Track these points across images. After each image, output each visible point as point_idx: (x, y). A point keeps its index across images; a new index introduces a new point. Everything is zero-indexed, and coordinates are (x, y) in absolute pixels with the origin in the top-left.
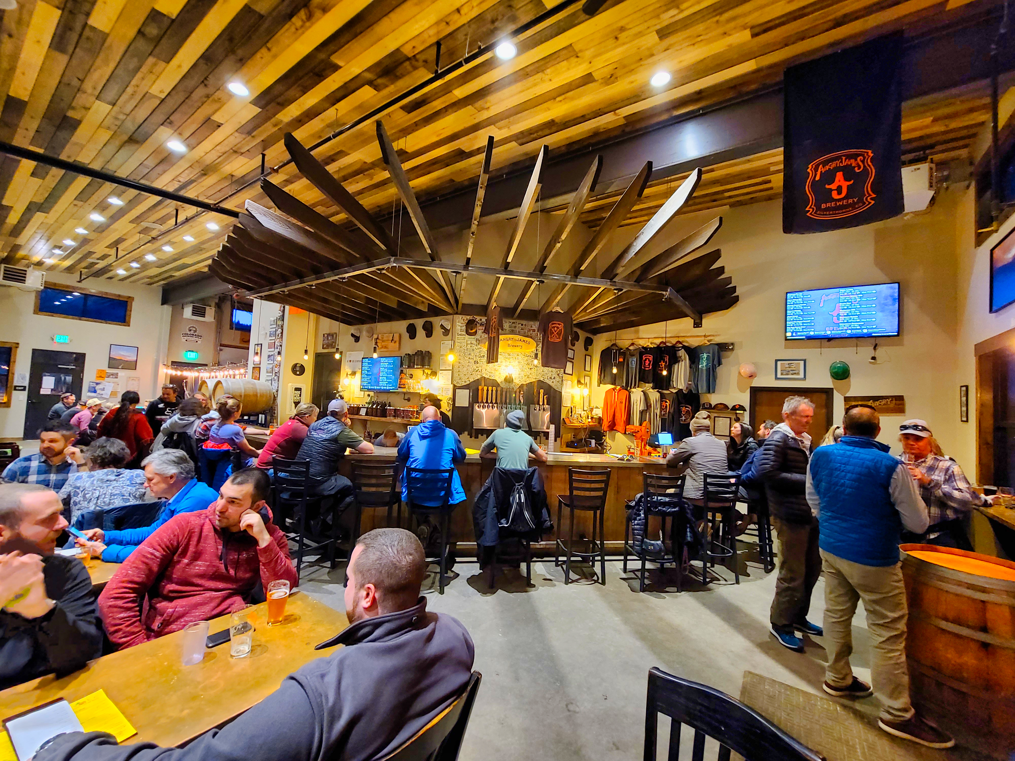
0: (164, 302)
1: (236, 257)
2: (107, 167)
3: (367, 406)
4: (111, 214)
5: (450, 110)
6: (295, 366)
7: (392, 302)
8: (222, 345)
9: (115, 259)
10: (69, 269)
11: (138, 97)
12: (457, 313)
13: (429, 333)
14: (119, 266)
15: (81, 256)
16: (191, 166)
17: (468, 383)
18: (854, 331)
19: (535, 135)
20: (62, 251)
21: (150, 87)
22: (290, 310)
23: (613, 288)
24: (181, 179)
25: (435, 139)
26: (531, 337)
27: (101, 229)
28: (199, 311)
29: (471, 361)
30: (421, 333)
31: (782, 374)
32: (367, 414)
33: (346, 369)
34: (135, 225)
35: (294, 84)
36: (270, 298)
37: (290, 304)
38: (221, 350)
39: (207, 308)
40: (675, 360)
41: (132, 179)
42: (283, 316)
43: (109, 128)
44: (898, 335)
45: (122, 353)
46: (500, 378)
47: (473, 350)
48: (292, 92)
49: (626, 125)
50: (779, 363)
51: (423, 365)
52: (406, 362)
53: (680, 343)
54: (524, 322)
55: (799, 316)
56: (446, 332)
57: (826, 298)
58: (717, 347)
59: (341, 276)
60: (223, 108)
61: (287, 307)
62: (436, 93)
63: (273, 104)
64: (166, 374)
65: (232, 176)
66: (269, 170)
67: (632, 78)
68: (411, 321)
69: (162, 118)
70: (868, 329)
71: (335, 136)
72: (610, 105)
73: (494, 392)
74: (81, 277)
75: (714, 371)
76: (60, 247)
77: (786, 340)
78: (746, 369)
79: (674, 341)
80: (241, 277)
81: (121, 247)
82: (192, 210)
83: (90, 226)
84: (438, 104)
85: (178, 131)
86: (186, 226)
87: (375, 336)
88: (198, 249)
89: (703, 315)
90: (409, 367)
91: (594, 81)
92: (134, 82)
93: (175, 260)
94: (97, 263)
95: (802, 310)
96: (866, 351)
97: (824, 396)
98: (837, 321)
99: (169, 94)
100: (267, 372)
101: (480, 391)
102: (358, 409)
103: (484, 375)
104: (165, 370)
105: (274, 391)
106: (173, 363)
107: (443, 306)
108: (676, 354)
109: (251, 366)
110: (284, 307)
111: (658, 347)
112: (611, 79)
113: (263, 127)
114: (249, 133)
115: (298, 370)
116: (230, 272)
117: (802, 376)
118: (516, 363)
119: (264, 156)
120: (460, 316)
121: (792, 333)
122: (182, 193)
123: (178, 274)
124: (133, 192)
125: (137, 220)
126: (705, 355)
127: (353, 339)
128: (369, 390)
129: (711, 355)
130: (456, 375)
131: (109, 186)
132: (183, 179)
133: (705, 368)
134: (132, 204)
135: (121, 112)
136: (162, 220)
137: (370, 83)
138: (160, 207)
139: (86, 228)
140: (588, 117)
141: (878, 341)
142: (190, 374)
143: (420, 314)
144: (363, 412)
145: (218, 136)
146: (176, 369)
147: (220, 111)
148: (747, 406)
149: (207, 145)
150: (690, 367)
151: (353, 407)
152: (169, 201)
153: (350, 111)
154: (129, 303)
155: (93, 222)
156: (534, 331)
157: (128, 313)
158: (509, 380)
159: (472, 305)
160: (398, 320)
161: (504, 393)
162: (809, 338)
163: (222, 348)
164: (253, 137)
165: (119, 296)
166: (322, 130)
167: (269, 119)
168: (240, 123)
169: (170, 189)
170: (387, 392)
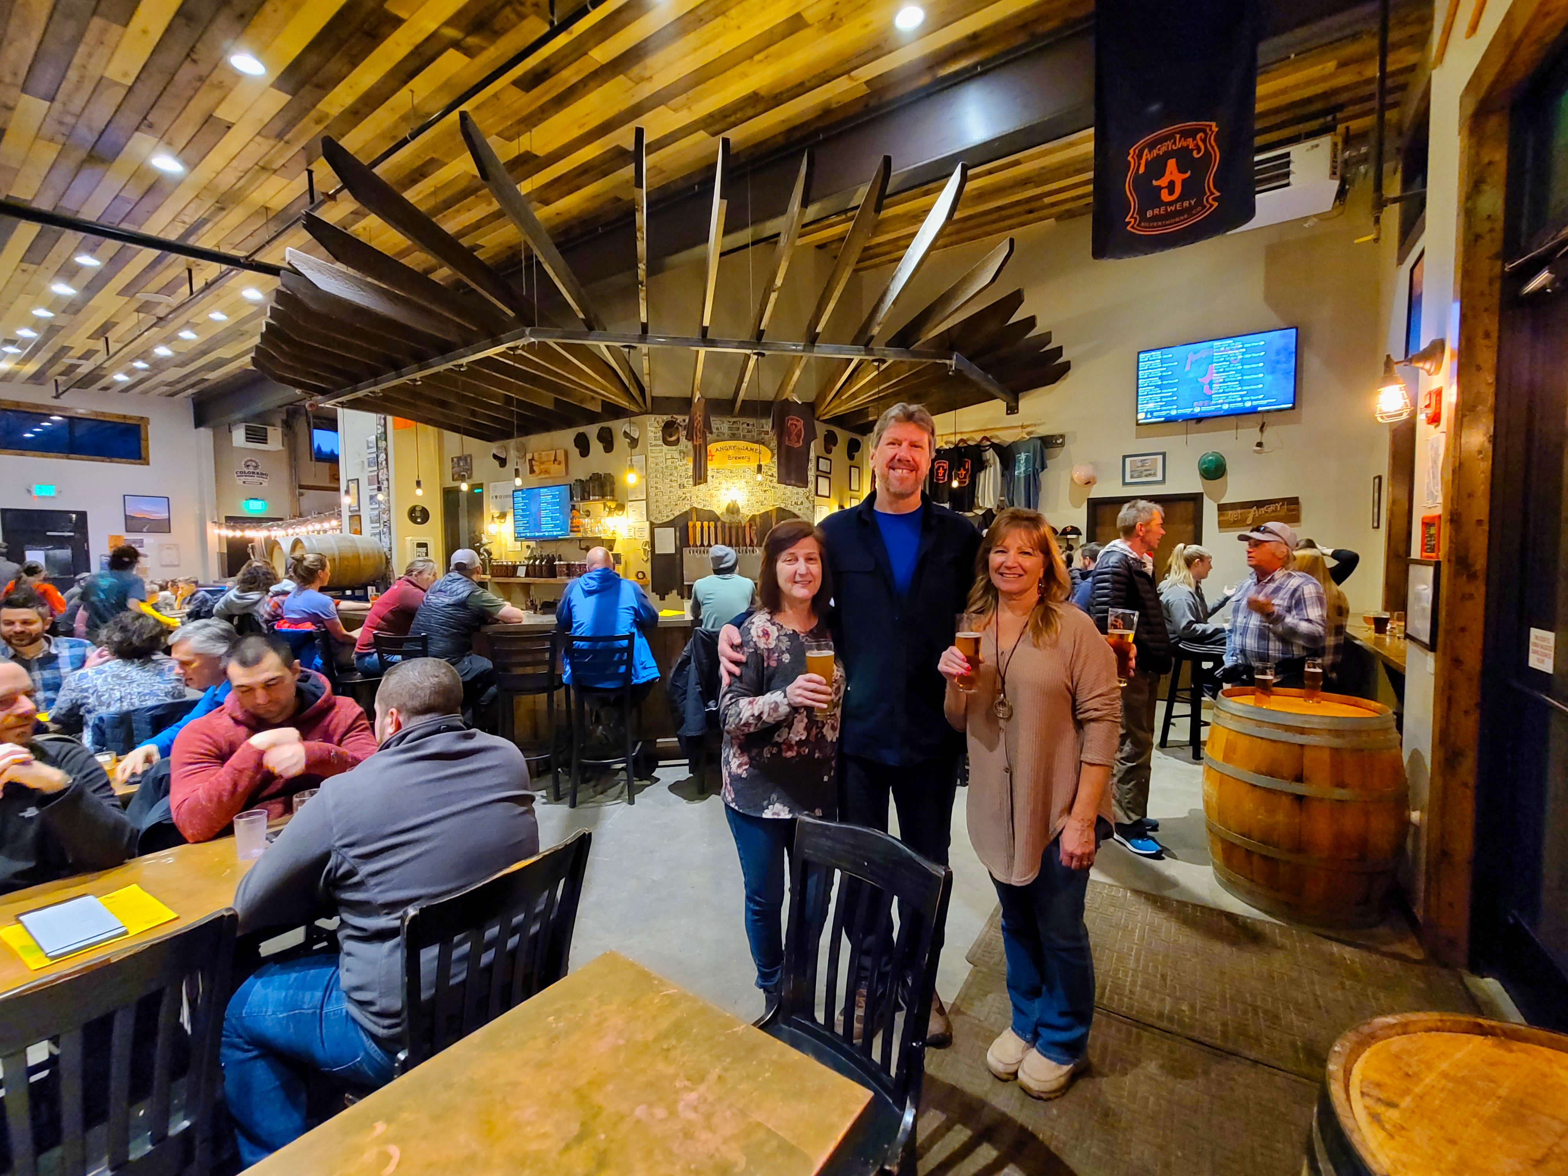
0: (200, 421)
1: (289, 341)
2: (62, 203)
3: (526, 562)
4: (85, 283)
5: (592, 84)
6: (412, 510)
7: (546, 400)
8: (301, 487)
9: (106, 357)
10: (37, 378)
11: (88, 87)
12: (646, 413)
13: (609, 446)
14: (116, 367)
15: (51, 354)
16: (197, 196)
17: (672, 517)
18: (1232, 406)
19: (732, 119)
20: (18, 348)
21: (105, 68)
22: (395, 424)
23: (871, 358)
24: (186, 219)
25: (576, 133)
26: (763, 444)
27: (73, 308)
28: (256, 435)
29: (674, 484)
30: (596, 446)
31: (1132, 477)
32: (527, 575)
33: (490, 509)
34: (127, 299)
35: (334, 51)
36: (356, 405)
37: (391, 414)
38: (301, 494)
39: (270, 429)
40: (980, 465)
41: (106, 224)
42: (385, 432)
43: (52, 140)
44: (1293, 408)
45: (144, 508)
46: (719, 507)
47: (676, 468)
48: (334, 66)
49: (869, 96)
50: (1128, 460)
51: (603, 496)
52: (578, 491)
53: (987, 439)
54: (751, 421)
55: (1156, 386)
56: (634, 442)
57: (1195, 357)
58: (1039, 442)
59: (455, 363)
60: (229, 97)
61: (390, 419)
62: (565, 57)
63: (308, 87)
64: (219, 537)
65: (267, 208)
66: (322, 197)
67: (867, 18)
68: (581, 429)
69: (136, 119)
70: (1252, 400)
71: (414, 136)
72: (840, 64)
73: (712, 529)
74: (57, 390)
75: (1035, 479)
76: (12, 342)
77: (1138, 424)
78: (1080, 473)
79: (978, 437)
80: (308, 374)
81: (112, 335)
82: (213, 269)
83: (55, 303)
84: (569, 75)
85: (166, 138)
86: (209, 297)
87: (529, 456)
88: (235, 333)
89: (1020, 395)
90: (583, 499)
91: (806, 25)
92: (77, 60)
93: (204, 353)
94: (79, 366)
95: (1160, 377)
96: (1250, 434)
97: (1191, 505)
98: (1208, 392)
99: (138, 77)
100: (372, 522)
101: (690, 530)
102: (515, 568)
103: (695, 505)
104: (217, 531)
105: (386, 550)
106: (229, 519)
107: (624, 403)
108: (981, 457)
109: (346, 514)
110: (385, 419)
111: (957, 448)
112: (832, 22)
113: (298, 127)
114: (280, 136)
115: (419, 515)
116: (286, 366)
117: (1159, 477)
118: (742, 483)
119: (310, 173)
120: (652, 417)
121: (1146, 413)
122: (192, 242)
123: (214, 376)
124: (113, 245)
125: (128, 290)
126: (1023, 456)
127: (496, 463)
128: (528, 539)
129: (1031, 455)
130: (652, 507)
131: (71, 237)
132: (190, 217)
133: (1022, 475)
134: (115, 263)
135: (68, 113)
136: (169, 288)
137: (456, 45)
138: (159, 268)
139: (49, 309)
140: (808, 84)
141: (1267, 418)
142: (257, 535)
143: (591, 418)
144: (521, 572)
145: (231, 143)
146: (234, 528)
147: (227, 101)
148: (1083, 527)
149: (215, 160)
150: (1003, 475)
151: (507, 566)
152: (174, 256)
153: (433, 92)
154: (142, 427)
155: (58, 298)
156: (767, 433)
157: (143, 443)
158: (733, 510)
159: (668, 398)
160: (561, 428)
161: (727, 530)
162: (1169, 420)
163: (302, 491)
164: (287, 142)
165: (125, 417)
166: (395, 126)
167: (305, 112)
168: (261, 120)
169: (172, 236)
170: (556, 540)
